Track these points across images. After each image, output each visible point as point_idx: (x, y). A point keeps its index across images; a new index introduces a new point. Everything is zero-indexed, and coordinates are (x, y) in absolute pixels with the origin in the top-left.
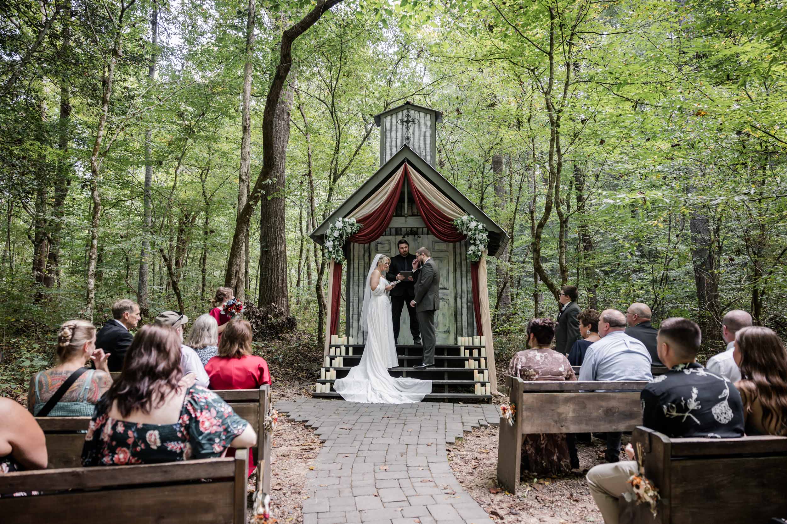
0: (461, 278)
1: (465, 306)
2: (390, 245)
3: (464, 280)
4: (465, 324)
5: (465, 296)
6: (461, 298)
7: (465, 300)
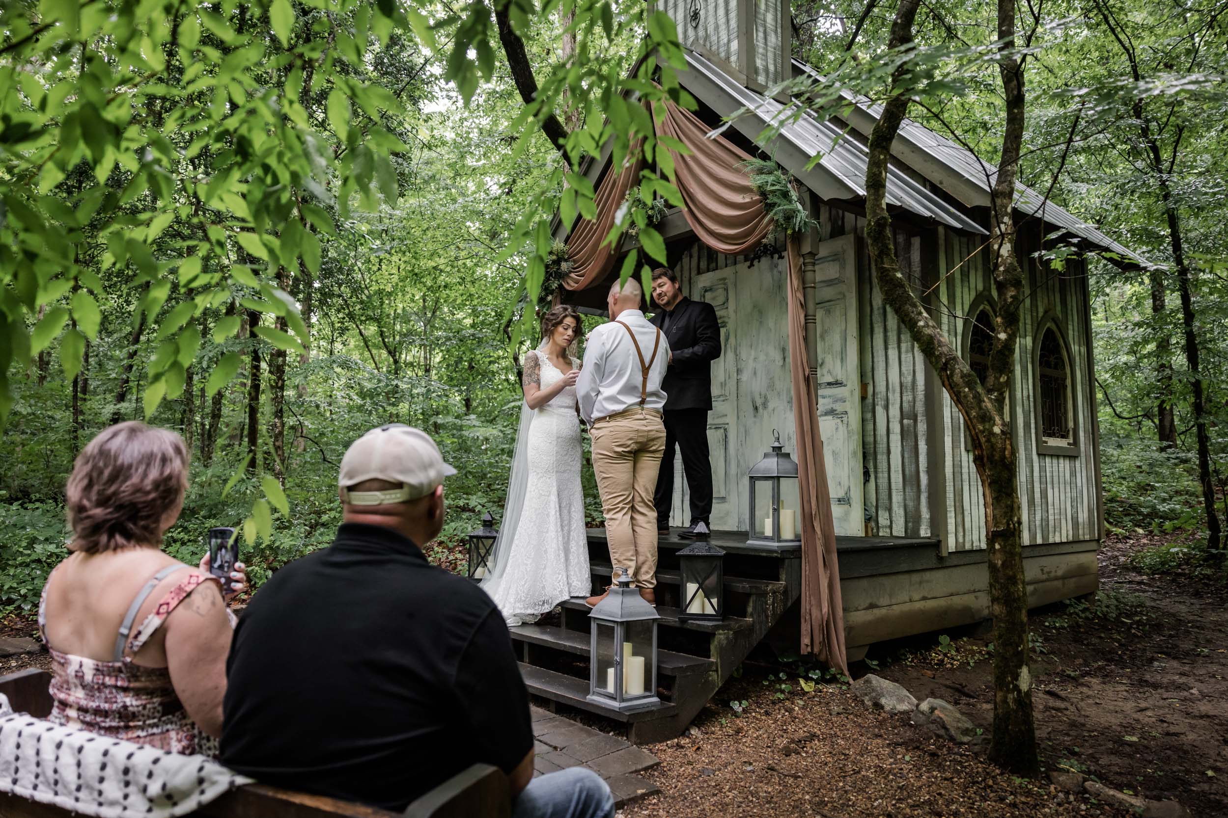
0: (886, 349)
1: (896, 428)
2: (726, 290)
3: (893, 353)
4: (897, 478)
5: (895, 398)
6: (887, 407)
7: (895, 411)
